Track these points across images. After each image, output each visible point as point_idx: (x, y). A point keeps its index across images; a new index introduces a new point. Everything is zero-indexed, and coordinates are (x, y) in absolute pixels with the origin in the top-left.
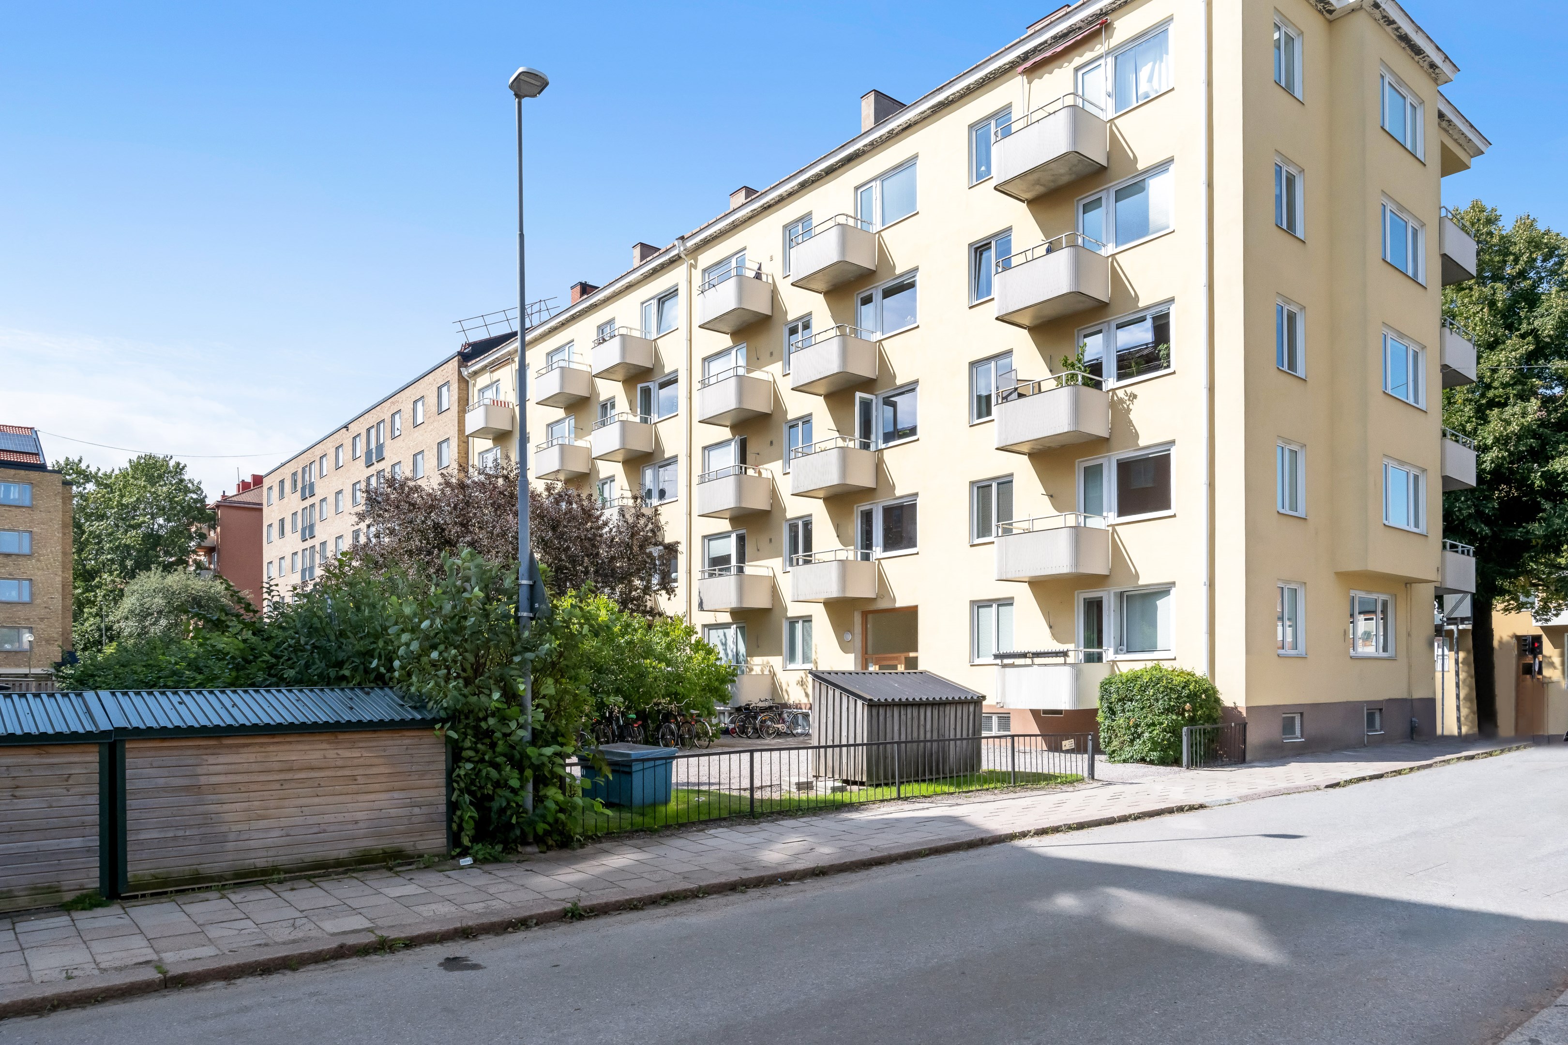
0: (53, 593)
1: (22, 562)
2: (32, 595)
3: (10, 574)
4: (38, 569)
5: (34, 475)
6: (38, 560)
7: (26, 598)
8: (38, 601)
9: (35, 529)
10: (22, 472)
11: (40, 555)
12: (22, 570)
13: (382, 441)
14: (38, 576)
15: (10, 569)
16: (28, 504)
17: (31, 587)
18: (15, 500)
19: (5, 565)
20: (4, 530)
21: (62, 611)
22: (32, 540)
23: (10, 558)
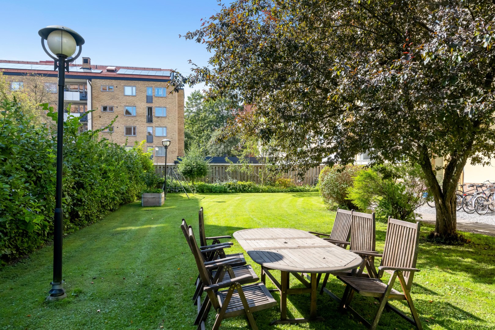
0: (174, 132)
1: (163, 120)
2: (167, 133)
3: (159, 125)
4: (168, 122)
6: (169, 119)
8: (169, 136)
9: (167, 106)
10: (163, 83)
11: (169, 117)
12: (163, 123)
14: (169, 125)
15: (159, 123)
16: (165, 96)
17: (166, 130)
18: (161, 95)
19: (157, 121)
20: (157, 107)
21: (179, 140)
22: (166, 110)
23: (159, 119)
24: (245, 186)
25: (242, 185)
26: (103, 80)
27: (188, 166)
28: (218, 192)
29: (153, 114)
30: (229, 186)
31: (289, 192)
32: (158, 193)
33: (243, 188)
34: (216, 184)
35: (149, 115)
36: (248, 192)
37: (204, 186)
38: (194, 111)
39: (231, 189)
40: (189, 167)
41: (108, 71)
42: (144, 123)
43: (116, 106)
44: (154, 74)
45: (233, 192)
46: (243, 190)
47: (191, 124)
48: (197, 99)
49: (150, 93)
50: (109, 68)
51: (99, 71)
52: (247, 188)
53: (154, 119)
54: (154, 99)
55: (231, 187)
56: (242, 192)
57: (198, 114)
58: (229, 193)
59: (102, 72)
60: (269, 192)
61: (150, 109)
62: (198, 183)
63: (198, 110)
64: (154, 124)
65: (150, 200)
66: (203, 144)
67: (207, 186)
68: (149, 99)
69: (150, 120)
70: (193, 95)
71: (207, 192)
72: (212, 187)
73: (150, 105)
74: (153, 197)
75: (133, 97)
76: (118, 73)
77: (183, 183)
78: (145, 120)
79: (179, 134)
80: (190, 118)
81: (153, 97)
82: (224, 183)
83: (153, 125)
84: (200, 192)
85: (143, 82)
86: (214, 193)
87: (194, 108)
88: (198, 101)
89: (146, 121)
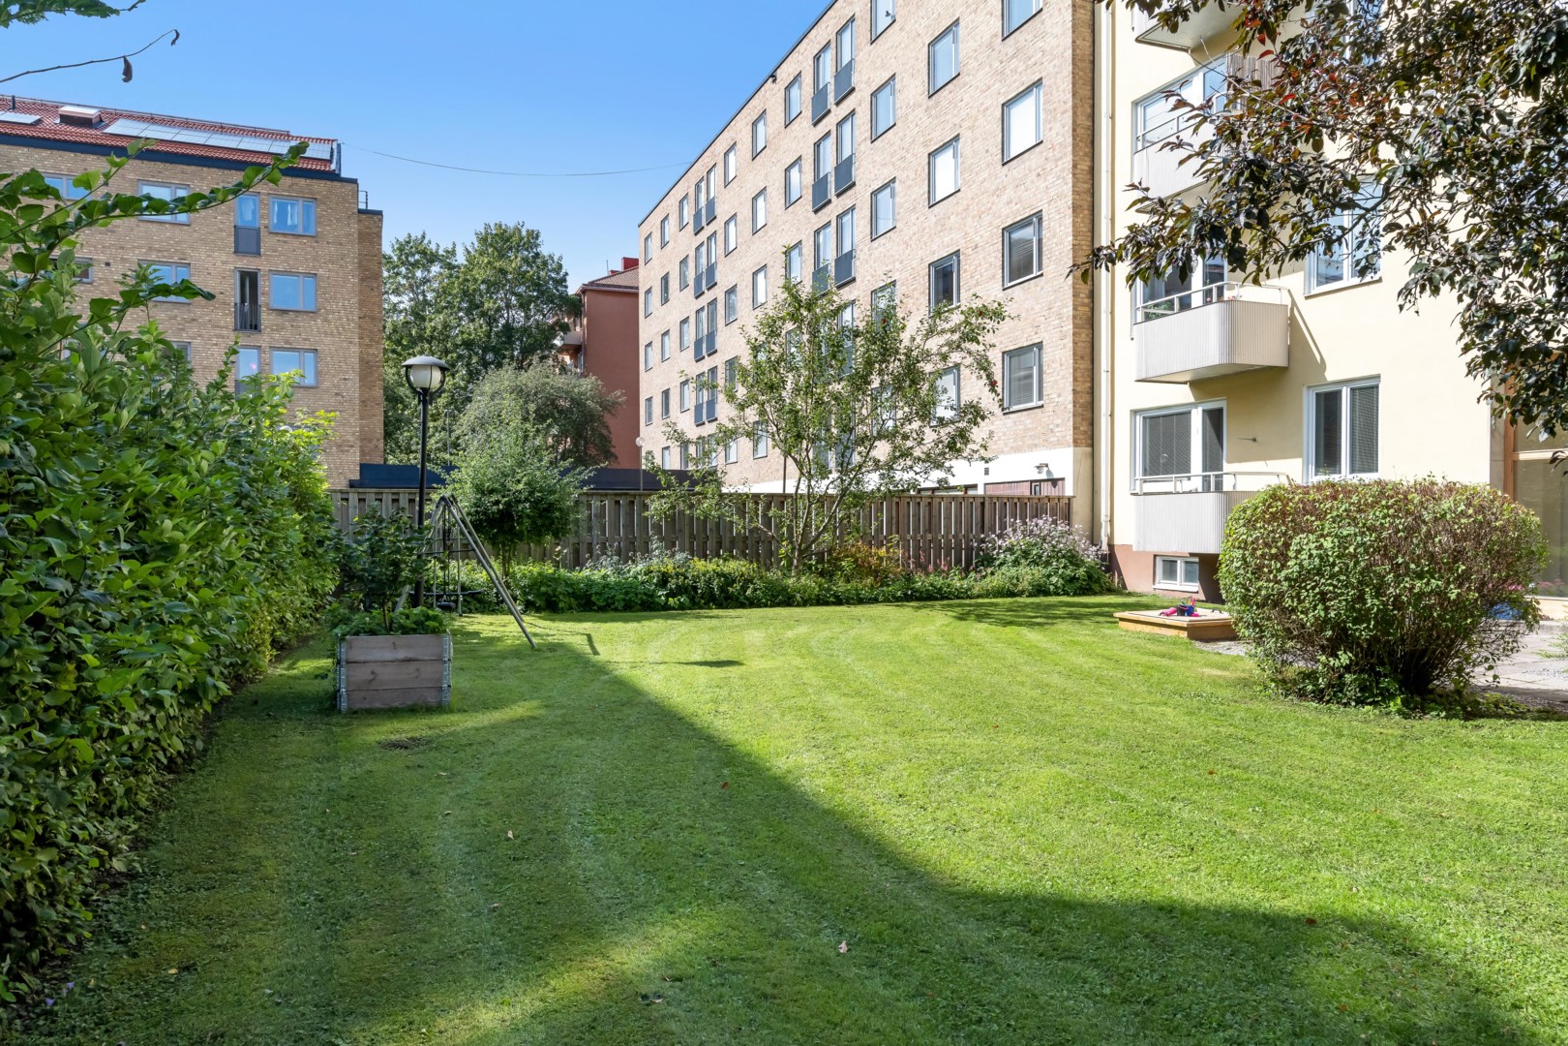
0: (347, 372)
1: (302, 322)
2: (318, 374)
3: (287, 342)
4: (326, 333)
5: (320, 186)
6: (326, 320)
7: (310, 381)
8: (327, 384)
9: (321, 272)
10: (302, 182)
11: (328, 312)
12: (303, 336)
13: (846, 60)
14: (326, 344)
15: (286, 334)
16: (312, 233)
17: (316, 362)
18: (295, 227)
19: (280, 328)
20: (278, 272)
21: (363, 402)
22: (317, 288)
23: (287, 317)
24: (728, 580)
25: (720, 575)
26: (46, 153)
27: (492, 491)
28: (620, 605)
29: (261, 299)
30: (664, 580)
31: (897, 599)
32: (434, 631)
33: (722, 589)
34: (600, 572)
35: (243, 301)
36: (742, 606)
37: (553, 580)
38: (402, 306)
39: (672, 594)
40: (494, 498)
41: (67, 119)
42: (225, 332)
43: (102, 257)
44: (264, 149)
45: (682, 607)
46: (725, 596)
47: (394, 351)
48: (415, 265)
49: (249, 217)
50: (67, 109)
51: (29, 119)
52: (738, 586)
53: (266, 318)
54: (267, 242)
55: (672, 584)
56: (720, 606)
57: (418, 313)
58: (666, 607)
59: (39, 121)
60: (827, 604)
61: (249, 281)
62: (527, 570)
63: (418, 303)
64: (265, 337)
65: (387, 674)
66: (440, 423)
67: (568, 583)
68: (246, 241)
69: (249, 322)
70: (401, 249)
71: (571, 608)
72: (590, 583)
73: (248, 263)
74: (401, 654)
75: (177, 230)
76: (108, 130)
77: (466, 572)
78: (230, 320)
79: (363, 378)
80: (388, 331)
81: (263, 233)
82: (635, 569)
83: (264, 339)
84: (538, 610)
85: (220, 172)
86: (602, 609)
87: (405, 298)
88: (419, 274)
89: (232, 327)
